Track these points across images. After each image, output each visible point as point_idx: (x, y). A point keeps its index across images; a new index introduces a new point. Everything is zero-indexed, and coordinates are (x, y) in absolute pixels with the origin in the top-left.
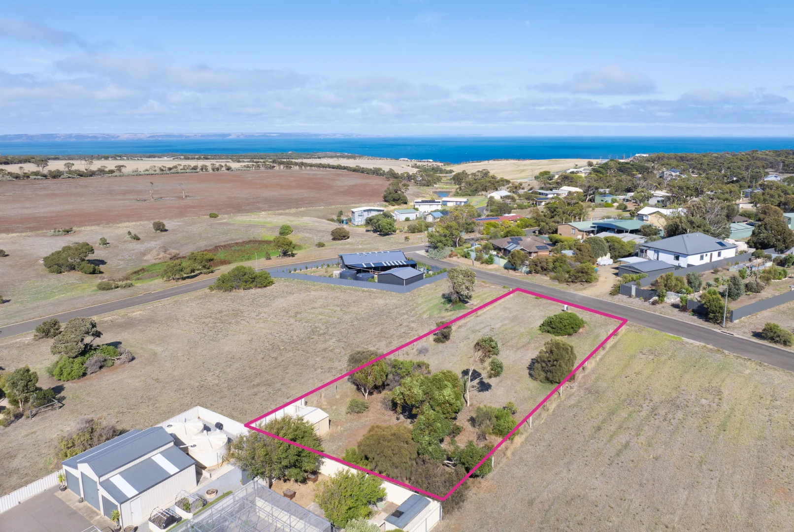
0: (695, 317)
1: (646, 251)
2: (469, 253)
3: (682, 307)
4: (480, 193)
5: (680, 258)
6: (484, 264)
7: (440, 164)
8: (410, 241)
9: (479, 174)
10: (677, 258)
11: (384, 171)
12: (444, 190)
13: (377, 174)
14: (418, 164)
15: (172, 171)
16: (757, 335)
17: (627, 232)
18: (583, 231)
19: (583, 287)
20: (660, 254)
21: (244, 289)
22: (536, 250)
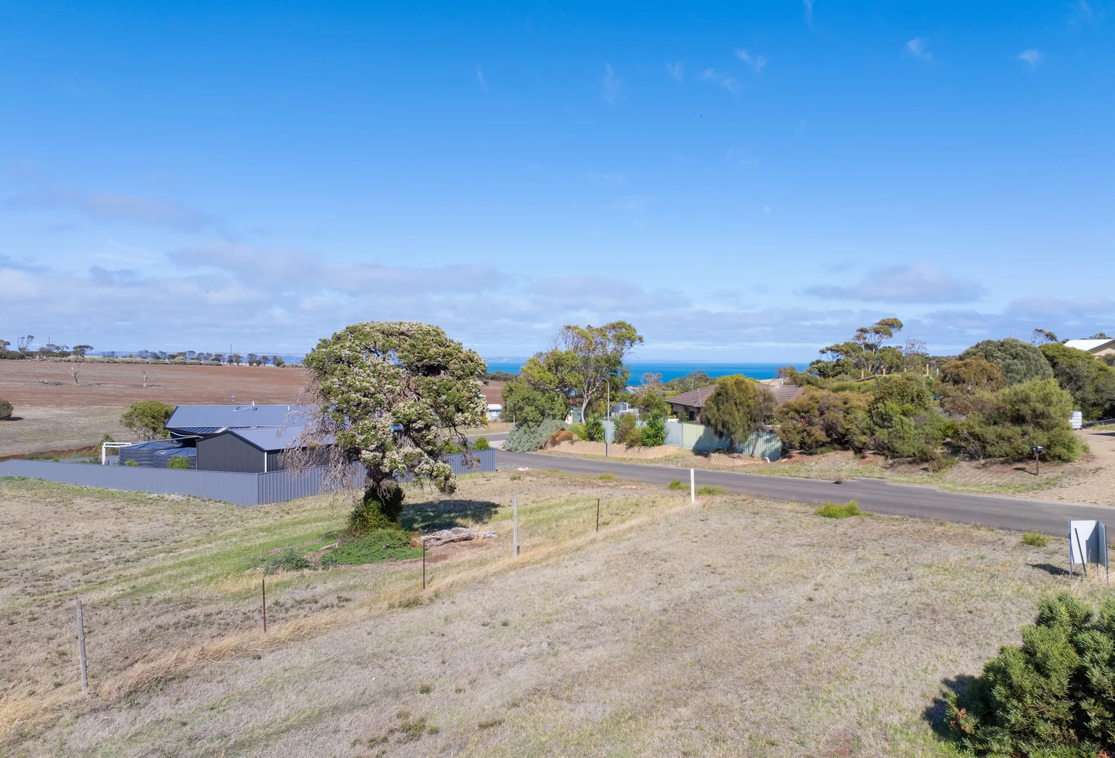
2: (597, 425)
6: (635, 448)
15: (176, 360)
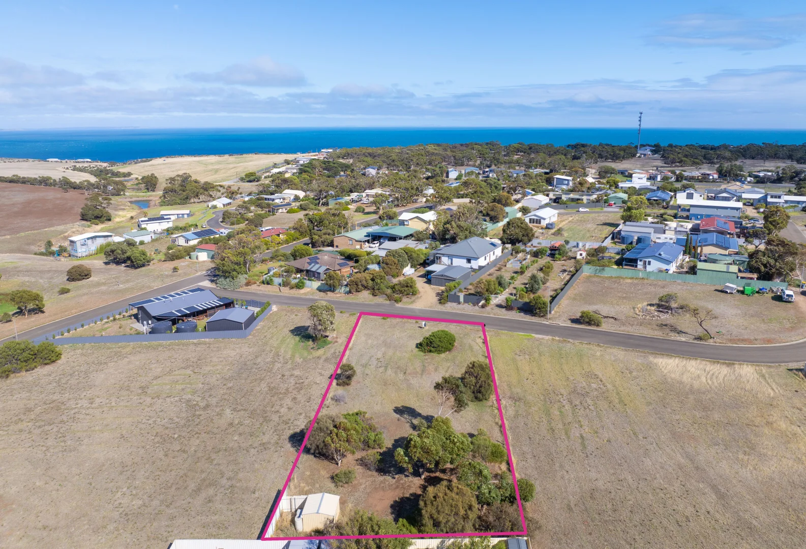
0: (522, 314)
1: (440, 257)
2: (271, 279)
3: (508, 307)
4: (192, 200)
5: (472, 261)
6: (295, 289)
7: (105, 165)
8: (179, 272)
9: (179, 179)
10: (469, 261)
11: (55, 181)
12: (140, 199)
13: (46, 185)
14: (77, 166)
16: (574, 321)
17: (401, 238)
18: (361, 241)
19: (410, 300)
20: (454, 259)
21: (27, 371)
22: (339, 268)
